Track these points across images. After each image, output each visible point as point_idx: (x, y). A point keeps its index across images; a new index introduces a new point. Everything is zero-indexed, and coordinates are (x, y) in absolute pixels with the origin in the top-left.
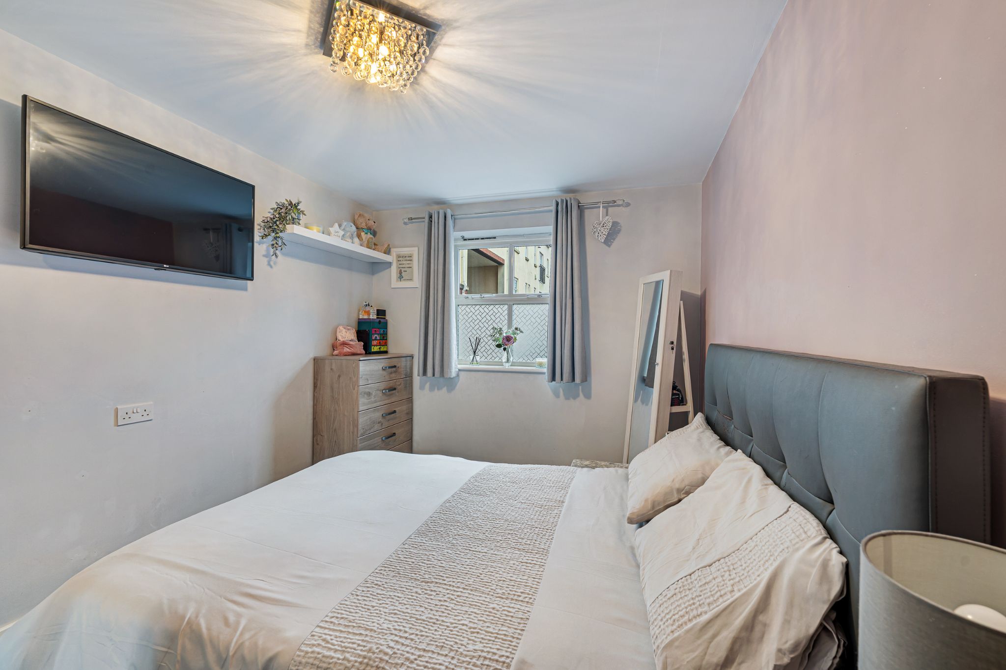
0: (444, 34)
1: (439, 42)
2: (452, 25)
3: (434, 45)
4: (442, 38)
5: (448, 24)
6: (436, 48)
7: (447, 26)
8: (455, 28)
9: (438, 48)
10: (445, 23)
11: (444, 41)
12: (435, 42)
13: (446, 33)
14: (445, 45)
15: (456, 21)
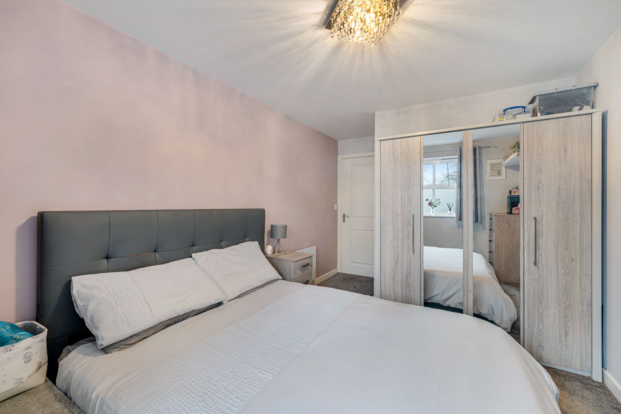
0: (320, 20)
1: (323, 14)
2: (317, 27)
3: (327, 12)
4: (322, 17)
5: (318, 27)
6: (325, 11)
7: (319, 26)
8: (315, 25)
9: (324, 10)
10: (321, 27)
11: (320, 16)
12: (326, 14)
13: (320, 22)
14: (319, 13)
15: (315, 29)
